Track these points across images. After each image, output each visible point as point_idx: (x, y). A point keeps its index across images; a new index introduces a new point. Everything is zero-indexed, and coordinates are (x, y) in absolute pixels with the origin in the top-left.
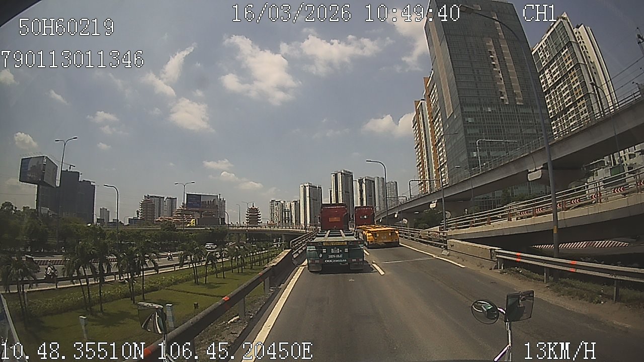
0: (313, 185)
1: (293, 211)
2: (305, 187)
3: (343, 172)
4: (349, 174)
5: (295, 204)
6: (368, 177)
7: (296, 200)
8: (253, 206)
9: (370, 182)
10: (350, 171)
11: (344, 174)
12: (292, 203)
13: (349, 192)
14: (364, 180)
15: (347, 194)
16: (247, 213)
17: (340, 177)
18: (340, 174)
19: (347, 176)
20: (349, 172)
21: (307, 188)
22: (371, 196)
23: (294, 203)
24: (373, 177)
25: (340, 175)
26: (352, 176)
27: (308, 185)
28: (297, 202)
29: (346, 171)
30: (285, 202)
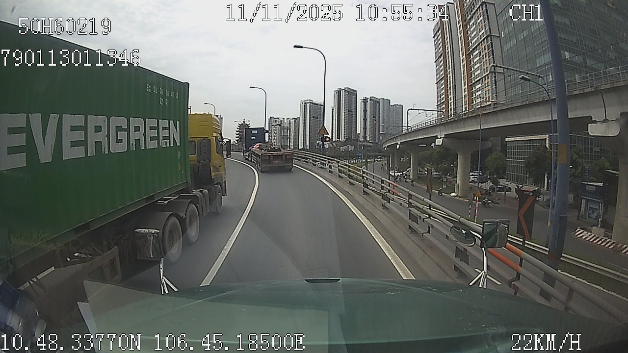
0: (314, 102)
1: (292, 129)
2: (305, 103)
3: (346, 89)
4: (353, 92)
5: (295, 121)
6: (373, 97)
7: (296, 118)
8: (244, 122)
9: (375, 102)
10: (355, 89)
11: (348, 92)
12: (291, 121)
13: (351, 111)
14: (369, 100)
15: (350, 113)
16: (237, 130)
17: (344, 95)
18: (344, 91)
19: (351, 94)
20: (353, 90)
21: (308, 105)
22: (375, 117)
23: (293, 120)
24: (379, 98)
25: (344, 93)
26: (357, 95)
27: (308, 101)
28: (297, 119)
29: (350, 89)
30: (284, 119)
